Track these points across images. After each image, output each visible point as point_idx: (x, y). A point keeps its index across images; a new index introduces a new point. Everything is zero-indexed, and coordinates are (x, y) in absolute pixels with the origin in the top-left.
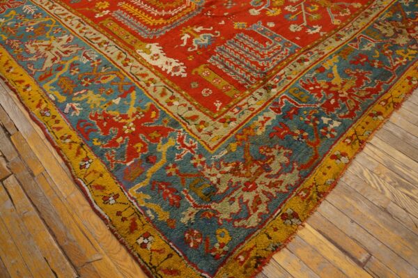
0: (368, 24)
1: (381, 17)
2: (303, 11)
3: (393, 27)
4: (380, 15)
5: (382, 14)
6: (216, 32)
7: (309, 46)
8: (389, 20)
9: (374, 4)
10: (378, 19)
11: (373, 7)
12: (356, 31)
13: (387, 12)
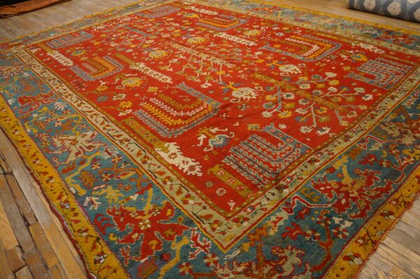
0: (374, 125)
2: (313, 113)
3: (398, 128)
4: (385, 117)
5: (386, 115)
6: (231, 133)
7: (319, 147)
8: (394, 121)
9: (378, 107)
10: (383, 120)
11: (378, 109)
12: (364, 132)
13: (391, 113)
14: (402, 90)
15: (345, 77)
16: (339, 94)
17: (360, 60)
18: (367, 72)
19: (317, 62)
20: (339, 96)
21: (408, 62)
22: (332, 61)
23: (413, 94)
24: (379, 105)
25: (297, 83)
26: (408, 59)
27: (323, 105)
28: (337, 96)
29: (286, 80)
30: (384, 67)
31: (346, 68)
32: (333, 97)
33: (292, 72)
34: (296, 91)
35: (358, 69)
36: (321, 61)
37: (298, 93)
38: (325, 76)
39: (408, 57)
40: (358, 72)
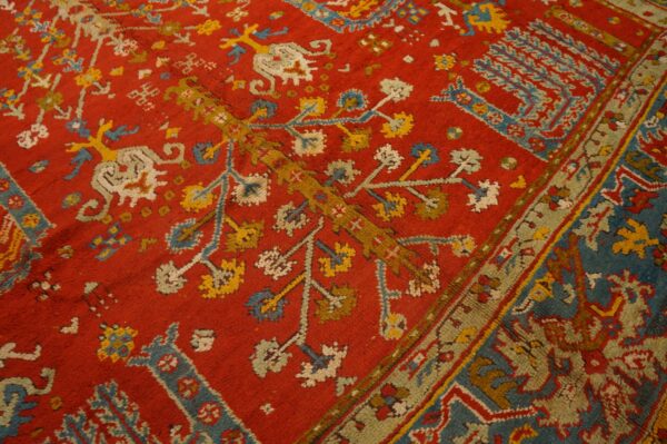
0: (481, 335)
1: (521, 300)
2: (308, 275)
3: (549, 347)
4: (519, 292)
5: (525, 283)
6: (45, 372)
8: (542, 312)
9: (506, 242)
10: (511, 309)
11: (505, 253)
12: (445, 367)
13: (539, 275)
14: (583, 162)
15: (435, 98)
16: (402, 183)
17: (488, 25)
18: (499, 81)
19: (364, 34)
20: (402, 191)
21: (610, 40)
22: (410, 27)
23: (610, 185)
24: (512, 234)
25: (290, 128)
26: (613, 31)
27: (345, 236)
28: (393, 190)
29: (262, 113)
30: (548, 61)
31: (444, 62)
32: (381, 194)
33: (285, 77)
34: (279, 164)
35: (477, 69)
36: (378, 30)
37: (283, 174)
38: (377, 95)
39: (615, 21)
40: (472, 80)
